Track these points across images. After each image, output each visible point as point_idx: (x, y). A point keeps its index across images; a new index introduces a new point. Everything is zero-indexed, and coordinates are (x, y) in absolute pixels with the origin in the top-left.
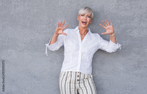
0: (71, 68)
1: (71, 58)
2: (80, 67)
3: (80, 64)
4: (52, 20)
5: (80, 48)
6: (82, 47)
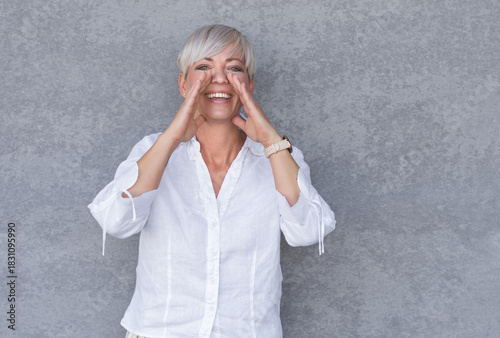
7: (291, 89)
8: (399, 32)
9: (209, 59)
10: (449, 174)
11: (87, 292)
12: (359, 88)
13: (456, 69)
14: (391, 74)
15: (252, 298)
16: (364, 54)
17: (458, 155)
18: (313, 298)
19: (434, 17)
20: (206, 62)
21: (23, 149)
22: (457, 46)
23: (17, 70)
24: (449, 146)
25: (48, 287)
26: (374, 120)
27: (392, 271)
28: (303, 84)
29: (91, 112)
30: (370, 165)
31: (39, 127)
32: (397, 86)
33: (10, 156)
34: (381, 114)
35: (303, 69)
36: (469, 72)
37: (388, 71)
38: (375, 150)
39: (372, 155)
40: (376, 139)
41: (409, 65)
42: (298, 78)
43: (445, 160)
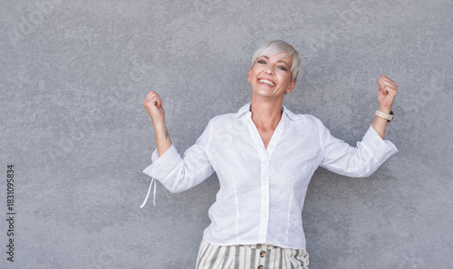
0: (239, 234)
1: (237, 203)
2: (269, 226)
3: (267, 219)
4: (42, 83)
5: (262, 165)
6: (268, 163)
7: (302, 84)
8: (373, 47)
9: (267, 58)
10: (408, 140)
11: (170, 218)
12: (347, 84)
13: (412, 71)
14: (368, 74)
15: (289, 215)
16: (350, 61)
17: (413, 128)
18: (318, 222)
19: (396, 37)
20: (264, 59)
21: (129, 125)
22: (412, 55)
23: (125, 73)
24: (407, 121)
25: (145, 215)
26: (357, 104)
27: (370, 204)
28: (310, 81)
29: (172, 100)
30: (355, 134)
31: (139, 110)
32: (372, 82)
33: (120, 129)
34: (362, 101)
35: (310, 72)
36: (420, 73)
37: (366, 72)
38: (358, 124)
39: (356, 128)
40: (359, 117)
41: (380, 69)
42: (307, 77)
43: (404, 131)
